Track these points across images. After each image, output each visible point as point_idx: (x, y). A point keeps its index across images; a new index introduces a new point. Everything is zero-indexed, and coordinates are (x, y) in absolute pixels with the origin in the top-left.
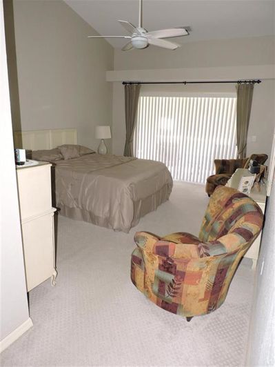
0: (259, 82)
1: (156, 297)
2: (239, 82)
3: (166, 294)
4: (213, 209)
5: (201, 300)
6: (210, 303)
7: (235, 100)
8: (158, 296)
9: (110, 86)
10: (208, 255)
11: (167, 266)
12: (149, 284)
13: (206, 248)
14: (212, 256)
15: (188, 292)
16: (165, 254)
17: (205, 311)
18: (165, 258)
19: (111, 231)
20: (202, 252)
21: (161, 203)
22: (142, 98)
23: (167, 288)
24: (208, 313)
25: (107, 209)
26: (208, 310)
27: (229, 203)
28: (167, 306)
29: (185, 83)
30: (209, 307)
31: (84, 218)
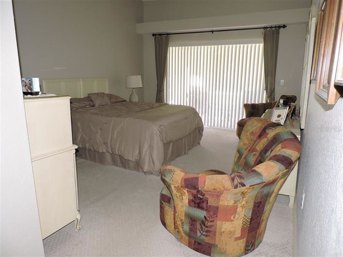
0: (284, 26)
1: (187, 238)
2: (265, 28)
3: (199, 234)
4: (246, 142)
5: (237, 239)
6: (247, 242)
7: (262, 45)
8: (189, 236)
9: (140, 37)
10: (243, 185)
11: (197, 201)
12: (179, 223)
13: (240, 177)
14: (248, 186)
15: (223, 230)
16: (195, 187)
17: (243, 251)
18: (195, 192)
19: (142, 174)
20: (236, 182)
21: (193, 147)
22: (171, 48)
23: (198, 226)
24: (246, 254)
25: (137, 152)
26: (246, 250)
27: (262, 133)
28: (200, 247)
29: (212, 31)
30: (247, 246)
31: (115, 163)
